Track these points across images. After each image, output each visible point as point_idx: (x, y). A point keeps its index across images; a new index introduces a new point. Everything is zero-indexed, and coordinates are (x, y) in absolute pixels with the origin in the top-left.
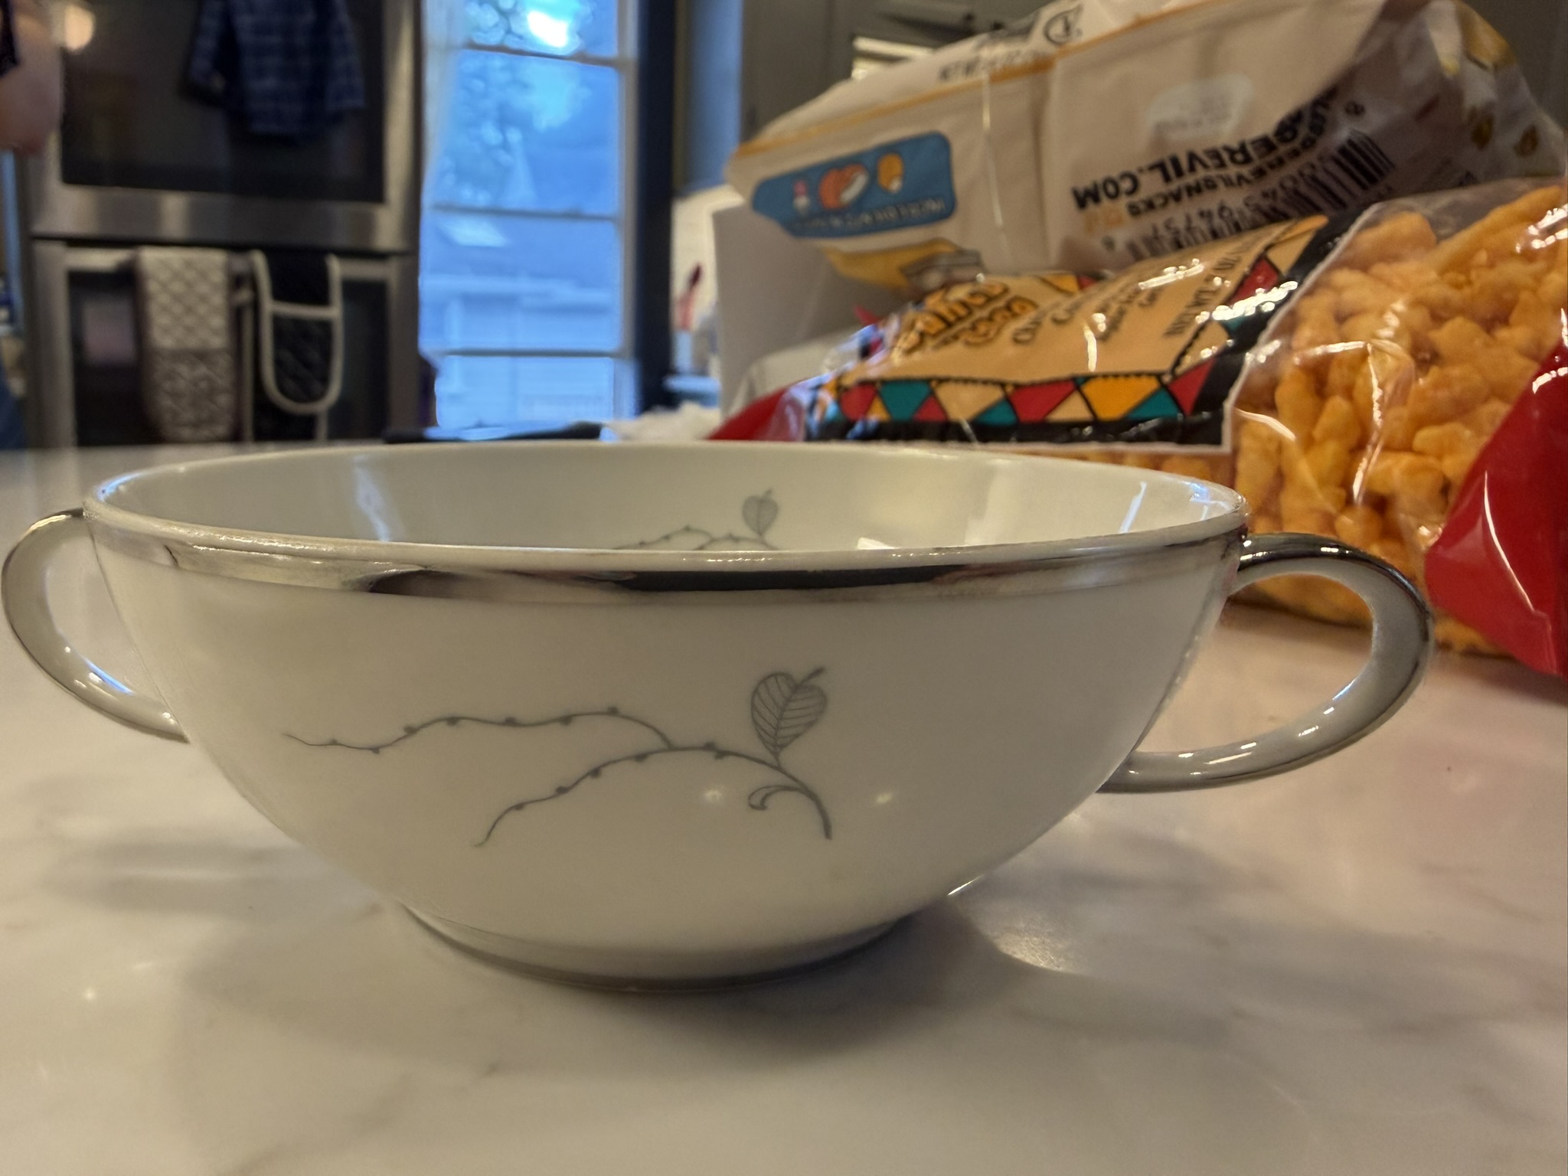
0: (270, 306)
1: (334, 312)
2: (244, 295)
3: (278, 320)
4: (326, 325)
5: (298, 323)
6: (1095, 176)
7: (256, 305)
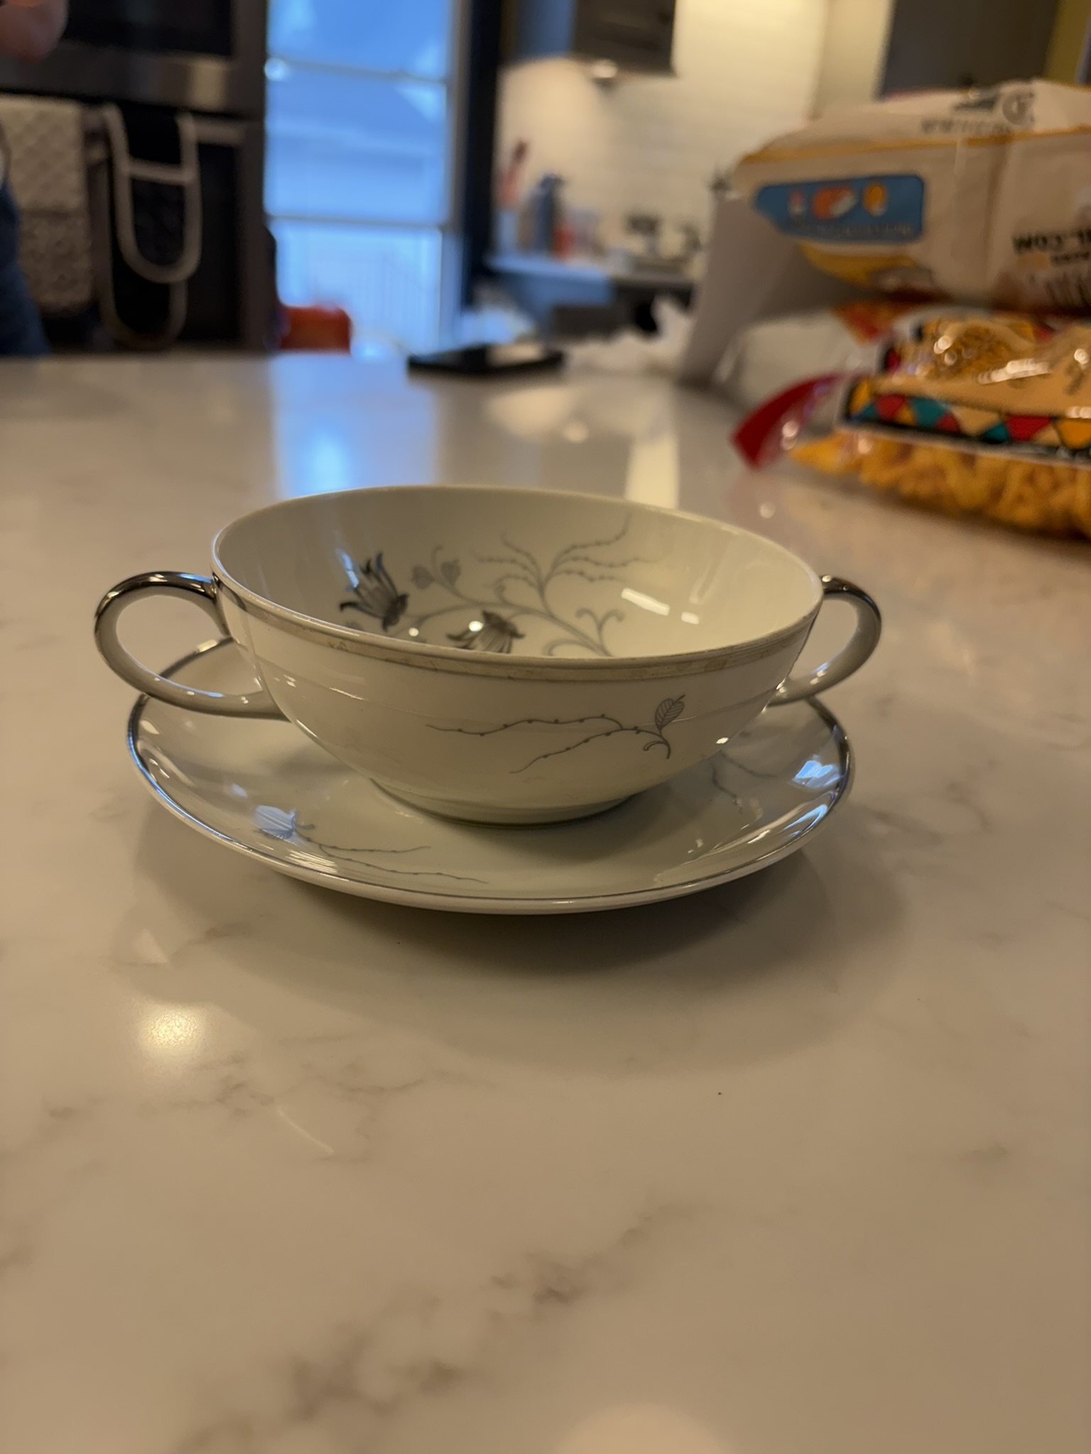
0: (127, 167)
1: (187, 175)
2: (98, 153)
3: (137, 185)
4: (179, 189)
5: (155, 186)
6: (1032, 229)
7: (110, 163)
